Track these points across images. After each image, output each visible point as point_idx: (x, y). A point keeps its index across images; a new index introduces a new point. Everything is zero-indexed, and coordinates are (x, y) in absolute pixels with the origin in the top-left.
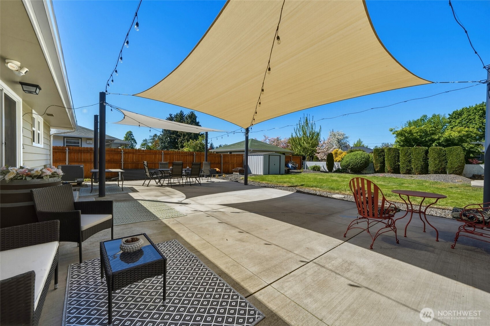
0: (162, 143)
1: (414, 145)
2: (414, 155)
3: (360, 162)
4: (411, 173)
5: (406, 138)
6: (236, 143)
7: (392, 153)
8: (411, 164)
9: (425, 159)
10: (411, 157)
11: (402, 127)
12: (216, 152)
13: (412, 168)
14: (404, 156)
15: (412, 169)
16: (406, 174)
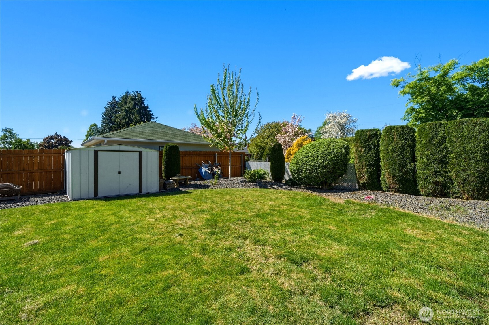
1: (457, 116)
2: (457, 141)
3: (323, 162)
4: (448, 192)
5: (433, 98)
7: (395, 139)
8: (446, 167)
10: (445, 148)
11: (420, 70)
13: (450, 179)
14: (427, 146)
15: (452, 183)
16: (433, 196)
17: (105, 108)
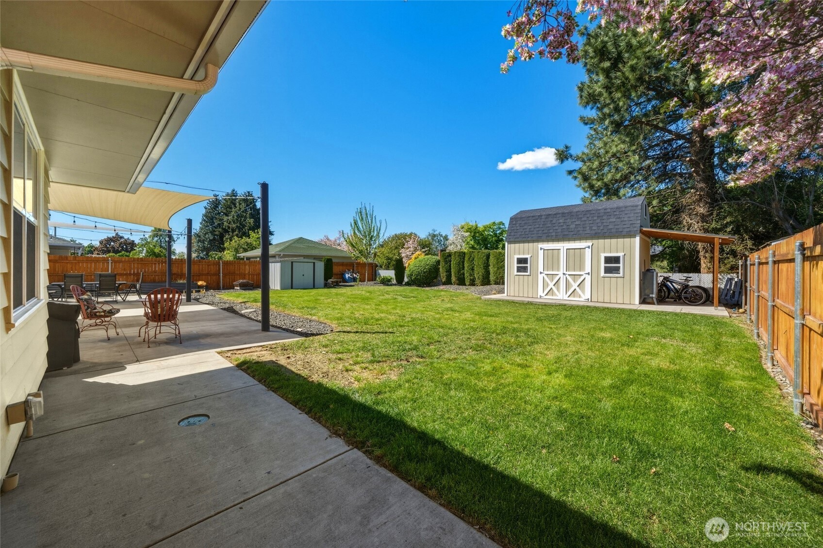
0: (199, 241)
4: (474, 283)
6: (281, 243)
8: (474, 272)
9: (486, 266)
10: (473, 263)
12: (247, 259)
14: (468, 261)
15: (475, 279)
16: (470, 286)
17: (205, 208)
